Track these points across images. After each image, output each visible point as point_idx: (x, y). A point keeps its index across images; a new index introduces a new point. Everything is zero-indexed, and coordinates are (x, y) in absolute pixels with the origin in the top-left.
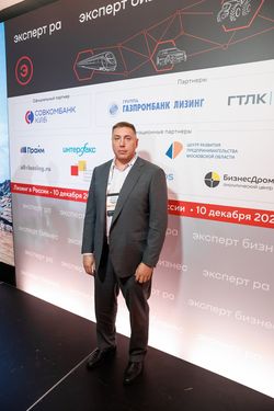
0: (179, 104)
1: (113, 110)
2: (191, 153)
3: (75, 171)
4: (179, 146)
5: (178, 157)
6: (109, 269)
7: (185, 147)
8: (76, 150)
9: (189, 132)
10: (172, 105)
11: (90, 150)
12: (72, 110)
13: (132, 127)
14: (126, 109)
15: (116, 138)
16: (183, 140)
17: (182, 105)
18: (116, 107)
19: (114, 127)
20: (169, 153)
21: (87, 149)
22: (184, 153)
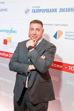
0: (62, 10)
1: (27, 11)
2: (67, 37)
3: (5, 42)
4: (61, 33)
5: (60, 38)
6: (23, 102)
7: (64, 34)
8: (6, 31)
9: (67, 25)
10: (58, 10)
11: (14, 32)
12: (6, 10)
13: (41, 23)
14: (34, 11)
15: (32, 29)
16: (63, 29)
17: (63, 10)
18: (29, 10)
19: (31, 23)
20: (55, 36)
21: (12, 31)
22: (63, 36)
